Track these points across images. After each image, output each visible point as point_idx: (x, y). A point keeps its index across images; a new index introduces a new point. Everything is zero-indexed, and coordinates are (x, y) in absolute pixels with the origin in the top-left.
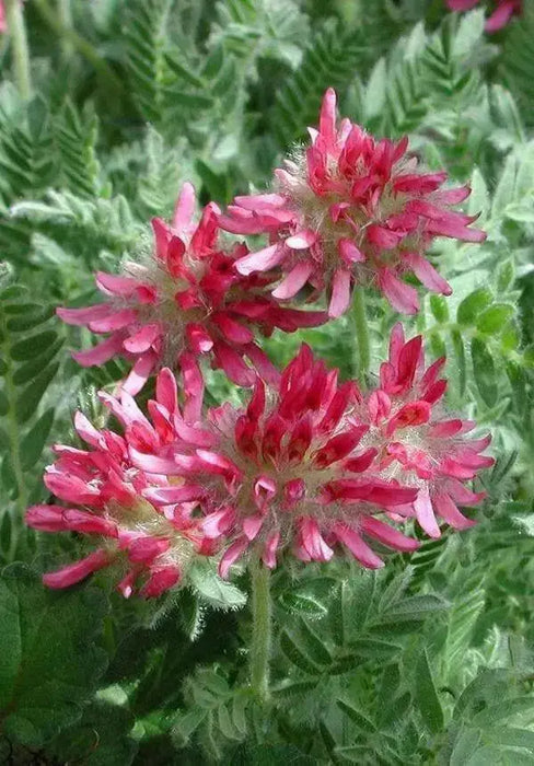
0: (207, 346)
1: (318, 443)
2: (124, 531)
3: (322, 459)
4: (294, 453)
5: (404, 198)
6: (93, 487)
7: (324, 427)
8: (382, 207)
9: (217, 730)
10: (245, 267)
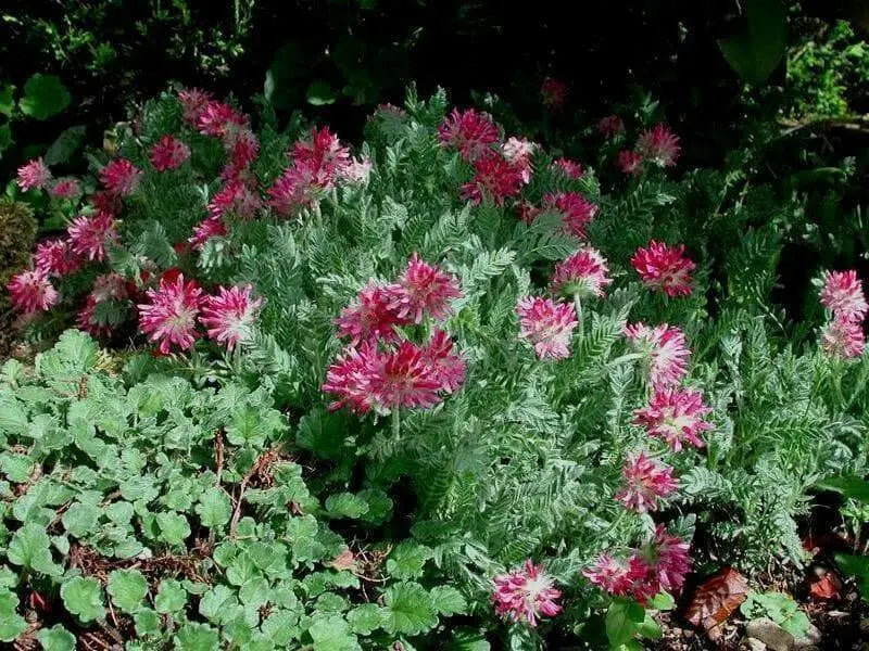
0: (377, 332)
1: (411, 370)
2: (352, 393)
3: (412, 375)
4: (404, 373)
5: (439, 285)
6: (342, 379)
7: (413, 365)
8: (432, 288)
9: (383, 453)
10: (389, 308)
